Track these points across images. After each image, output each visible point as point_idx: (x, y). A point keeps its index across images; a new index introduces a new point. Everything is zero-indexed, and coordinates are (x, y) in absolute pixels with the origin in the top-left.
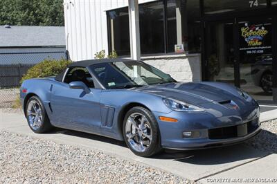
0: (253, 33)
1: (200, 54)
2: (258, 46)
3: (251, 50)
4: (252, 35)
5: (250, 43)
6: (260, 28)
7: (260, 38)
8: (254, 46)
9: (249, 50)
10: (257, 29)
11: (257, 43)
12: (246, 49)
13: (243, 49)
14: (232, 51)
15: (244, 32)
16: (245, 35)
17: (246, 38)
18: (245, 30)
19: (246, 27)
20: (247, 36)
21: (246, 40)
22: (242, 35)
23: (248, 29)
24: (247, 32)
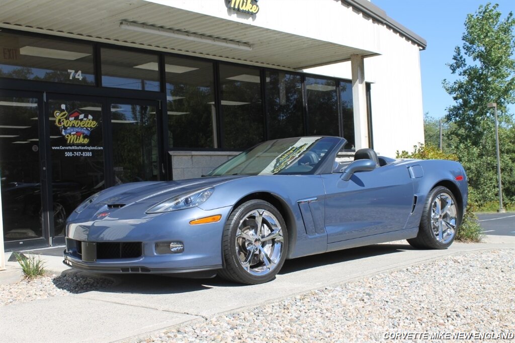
0: (75, 122)
2: (83, 145)
3: (73, 151)
4: (73, 127)
5: (71, 139)
6: (86, 116)
7: (86, 132)
8: (78, 145)
9: (69, 151)
10: (82, 116)
11: (81, 140)
12: (63, 148)
13: (58, 148)
14: (36, 150)
15: (60, 120)
16: (61, 124)
17: (63, 130)
18: (62, 116)
19: (63, 111)
20: (66, 126)
21: (63, 133)
22: (57, 123)
23: (65, 114)
24: (65, 120)
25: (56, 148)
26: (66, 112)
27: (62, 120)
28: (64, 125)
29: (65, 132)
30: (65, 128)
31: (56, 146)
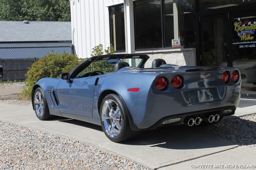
0: (246, 27)
1: (195, 49)
4: (244, 30)
5: (243, 37)
6: (252, 23)
7: (252, 32)
9: (242, 44)
10: (249, 23)
11: (249, 38)
12: (238, 43)
13: (236, 43)
14: (226, 45)
15: (237, 27)
16: (237, 30)
17: (239, 33)
18: (238, 25)
19: (239, 21)
20: (240, 30)
21: (239, 35)
22: (235, 29)
23: (240, 23)
24: (240, 27)
25: (234, 44)
26: (240, 22)
27: (238, 27)
28: (239, 30)
29: (240, 34)
30: (240, 32)
31: (234, 43)
